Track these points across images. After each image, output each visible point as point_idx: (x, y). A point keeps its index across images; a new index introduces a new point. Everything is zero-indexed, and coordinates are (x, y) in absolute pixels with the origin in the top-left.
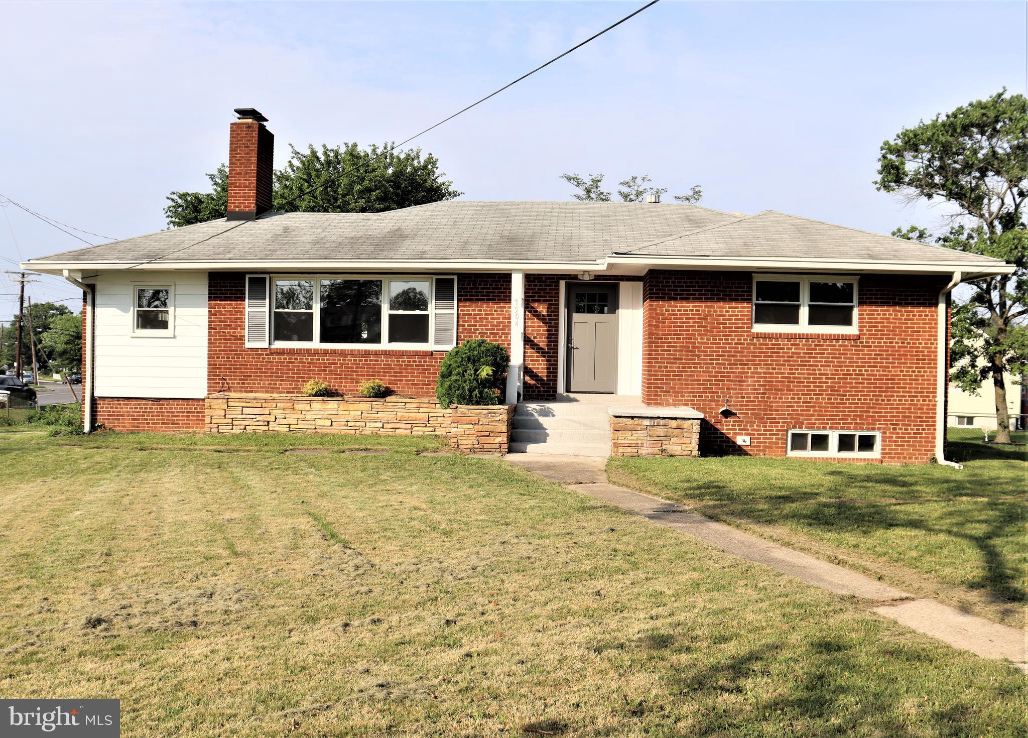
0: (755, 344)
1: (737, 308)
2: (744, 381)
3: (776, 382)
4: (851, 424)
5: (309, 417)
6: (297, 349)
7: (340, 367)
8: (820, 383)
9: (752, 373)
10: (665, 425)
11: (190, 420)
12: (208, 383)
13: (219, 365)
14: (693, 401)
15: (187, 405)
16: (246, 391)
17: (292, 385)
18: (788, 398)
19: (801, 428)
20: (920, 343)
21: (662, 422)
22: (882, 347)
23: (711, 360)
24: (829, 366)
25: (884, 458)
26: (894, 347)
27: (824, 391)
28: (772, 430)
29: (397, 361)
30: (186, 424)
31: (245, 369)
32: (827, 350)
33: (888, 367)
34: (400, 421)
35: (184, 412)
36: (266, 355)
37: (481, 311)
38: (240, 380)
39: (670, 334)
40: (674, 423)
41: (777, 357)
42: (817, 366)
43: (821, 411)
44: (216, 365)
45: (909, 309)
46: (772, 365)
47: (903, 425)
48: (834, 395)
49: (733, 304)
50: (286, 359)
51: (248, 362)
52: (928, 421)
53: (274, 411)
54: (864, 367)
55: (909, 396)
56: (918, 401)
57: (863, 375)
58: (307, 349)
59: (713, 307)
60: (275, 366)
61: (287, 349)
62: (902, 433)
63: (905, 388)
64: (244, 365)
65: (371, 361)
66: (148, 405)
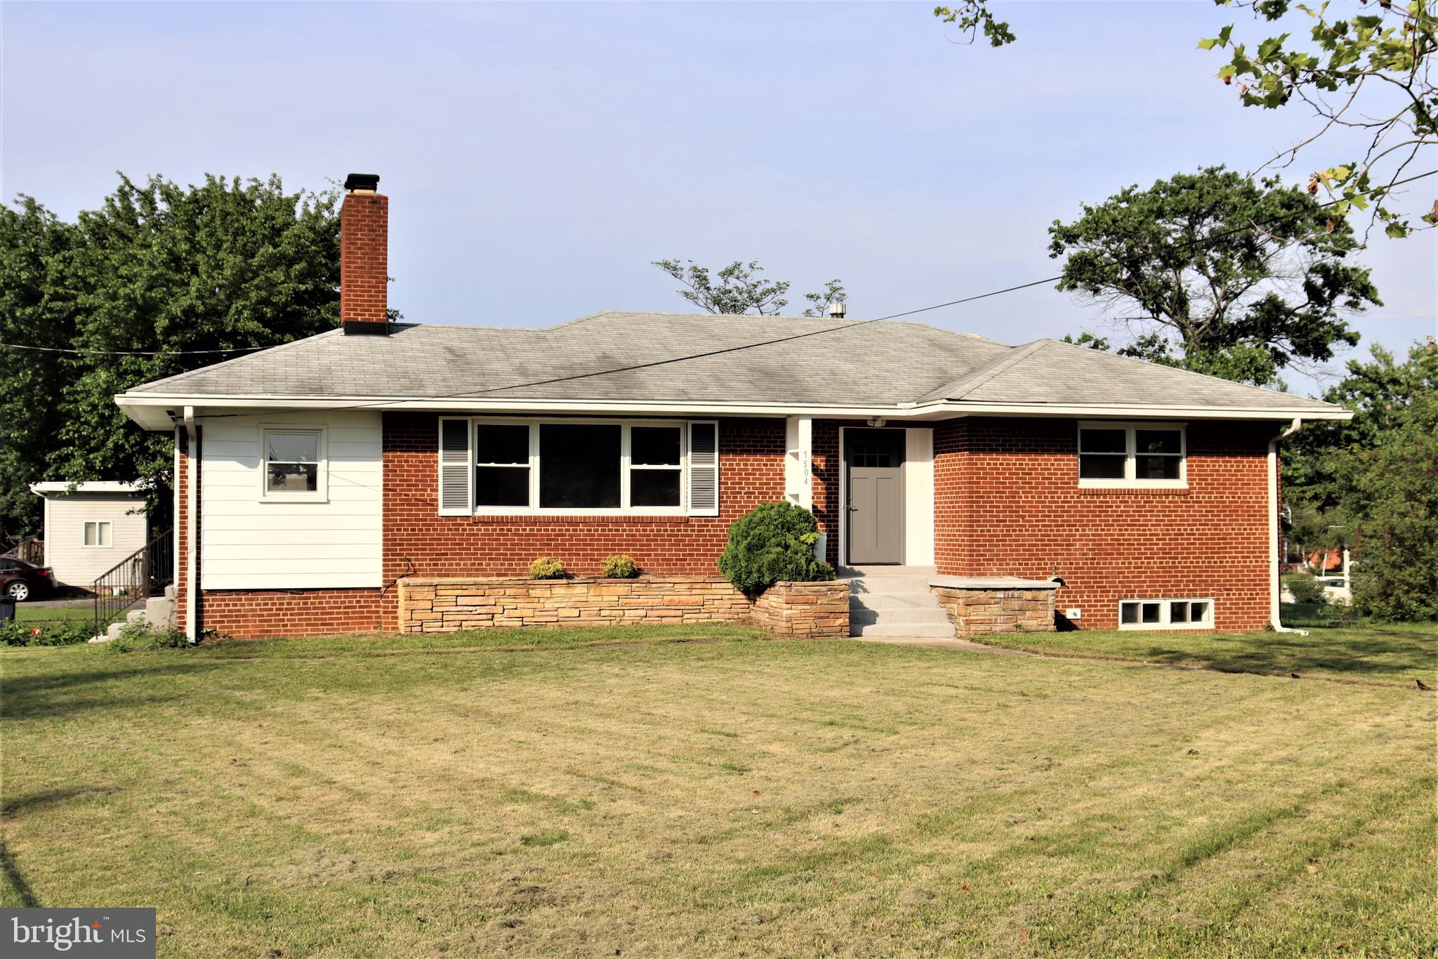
0: (1082, 502)
1: (1063, 460)
2: (1072, 545)
3: (1106, 545)
4: (1184, 590)
5: (548, 605)
6: (512, 517)
7: (568, 540)
8: (1151, 544)
9: (1080, 535)
10: (1019, 598)
11: (349, 618)
12: (384, 565)
13: (401, 540)
14: (1019, 569)
15: (345, 597)
16: (439, 575)
17: (504, 564)
18: (1118, 563)
19: (1132, 597)
20: (1251, 498)
21: (1016, 593)
22: (1213, 502)
23: (1037, 521)
24: (1159, 525)
25: (1219, 627)
26: (1225, 502)
27: (1156, 554)
28: (1103, 601)
29: (644, 530)
30: (343, 624)
31: (437, 545)
32: (1157, 507)
33: (1219, 525)
34: (669, 606)
35: (340, 608)
36: (468, 525)
37: (746, 465)
38: (430, 560)
39: (992, 492)
40: (1028, 595)
41: (1105, 516)
42: (1147, 525)
43: (1153, 577)
44: (396, 540)
45: (1239, 459)
46: (1100, 525)
47: (1237, 590)
48: (1165, 558)
49: (1059, 457)
50: (495, 530)
51: (443, 535)
52: (1261, 585)
53: (502, 600)
54: (1195, 525)
55: (1242, 557)
56: (1251, 562)
57: (1194, 534)
58: (526, 517)
59: (1037, 460)
60: (481, 540)
61: (498, 517)
62: (1236, 599)
63: (1237, 548)
64: (435, 539)
65: (610, 530)
66: (284, 599)
